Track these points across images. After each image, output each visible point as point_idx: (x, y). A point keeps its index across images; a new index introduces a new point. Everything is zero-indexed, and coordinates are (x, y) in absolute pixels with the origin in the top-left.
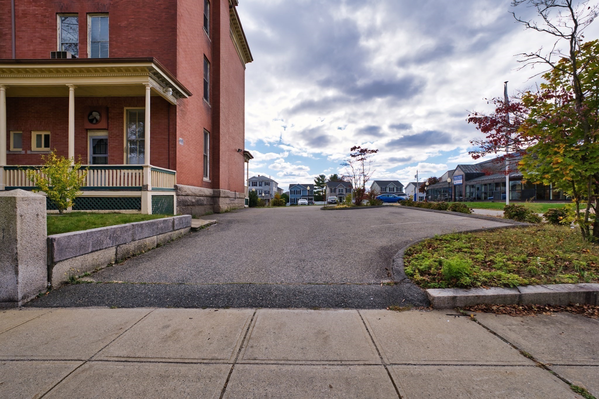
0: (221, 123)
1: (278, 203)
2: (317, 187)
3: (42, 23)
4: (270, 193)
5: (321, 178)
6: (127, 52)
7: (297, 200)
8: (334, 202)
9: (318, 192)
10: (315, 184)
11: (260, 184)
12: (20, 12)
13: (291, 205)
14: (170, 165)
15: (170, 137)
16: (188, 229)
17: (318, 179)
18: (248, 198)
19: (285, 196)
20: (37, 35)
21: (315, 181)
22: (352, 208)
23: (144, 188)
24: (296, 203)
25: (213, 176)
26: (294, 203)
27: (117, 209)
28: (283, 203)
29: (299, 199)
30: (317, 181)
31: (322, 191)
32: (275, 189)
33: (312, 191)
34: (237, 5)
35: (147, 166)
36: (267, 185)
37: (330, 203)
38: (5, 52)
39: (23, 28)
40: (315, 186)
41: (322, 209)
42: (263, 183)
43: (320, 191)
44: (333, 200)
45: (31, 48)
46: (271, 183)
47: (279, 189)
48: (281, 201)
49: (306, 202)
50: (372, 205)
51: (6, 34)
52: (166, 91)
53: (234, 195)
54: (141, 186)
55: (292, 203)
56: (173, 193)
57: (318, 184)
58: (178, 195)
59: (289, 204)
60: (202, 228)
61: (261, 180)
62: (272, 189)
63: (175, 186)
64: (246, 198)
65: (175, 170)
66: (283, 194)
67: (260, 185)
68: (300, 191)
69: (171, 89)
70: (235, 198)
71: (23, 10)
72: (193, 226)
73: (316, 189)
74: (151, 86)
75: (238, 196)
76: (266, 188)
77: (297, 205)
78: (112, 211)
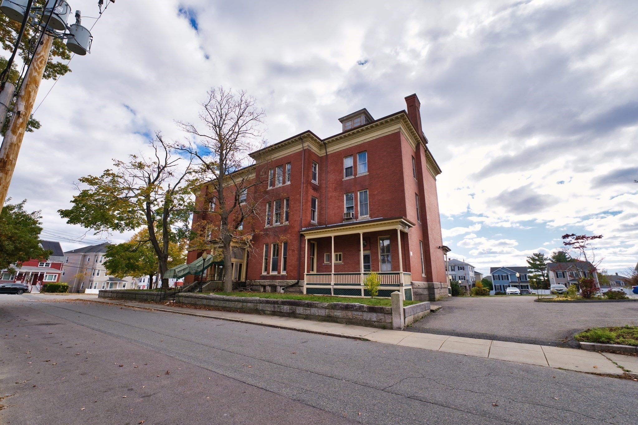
0: (429, 234)
1: (482, 293)
2: (533, 270)
3: (338, 199)
4: (467, 278)
5: (537, 258)
6: (378, 207)
7: (505, 288)
8: (560, 292)
9: (535, 277)
10: (528, 265)
11: (453, 268)
12: (329, 196)
13: (497, 294)
14: (407, 269)
15: (406, 252)
16: (429, 311)
17: (533, 259)
18: (450, 288)
19: (486, 282)
20: (336, 205)
21: (529, 262)
22: (578, 301)
23: (400, 285)
24: (503, 291)
25: (427, 272)
26: (501, 292)
27: (386, 296)
28: (487, 292)
29: (507, 287)
30: (532, 262)
31: (543, 275)
32: (471, 274)
33: (525, 275)
34: (427, 143)
35: (402, 273)
36: (461, 269)
37: (553, 293)
38: (323, 216)
39: (330, 204)
40: (529, 268)
41: (536, 301)
42: (456, 268)
43: (540, 275)
44: (559, 289)
45: (334, 212)
46: (465, 267)
47: (477, 274)
48: (484, 290)
49: (517, 290)
50: (610, 298)
51: (323, 208)
52: (405, 228)
53: (440, 285)
54: (399, 284)
55: (497, 291)
56: (411, 287)
57: (534, 266)
58: (413, 288)
59: (493, 292)
60: (436, 310)
61: (453, 264)
62: (469, 274)
63: (412, 283)
64: (449, 287)
65: (410, 272)
66: (483, 279)
67: (452, 270)
68: (507, 276)
69: (407, 227)
70: (441, 288)
71: (330, 196)
72: (431, 309)
73: (531, 272)
74: (400, 229)
75: (443, 287)
76: (461, 273)
77: (505, 294)
78: (384, 297)
